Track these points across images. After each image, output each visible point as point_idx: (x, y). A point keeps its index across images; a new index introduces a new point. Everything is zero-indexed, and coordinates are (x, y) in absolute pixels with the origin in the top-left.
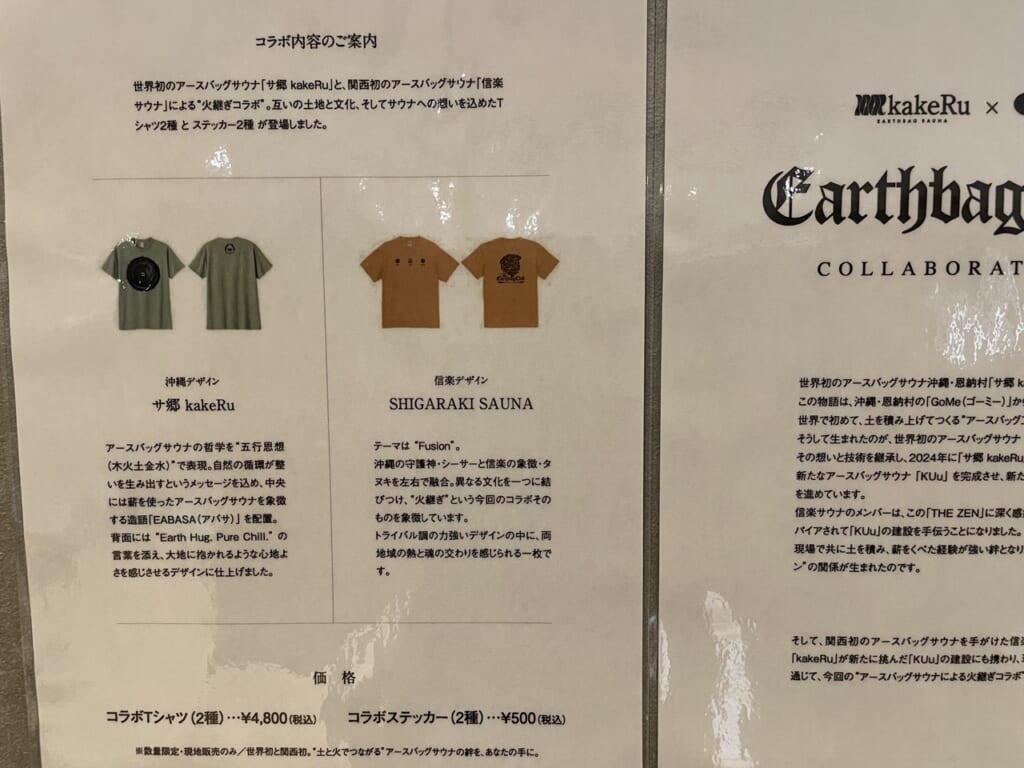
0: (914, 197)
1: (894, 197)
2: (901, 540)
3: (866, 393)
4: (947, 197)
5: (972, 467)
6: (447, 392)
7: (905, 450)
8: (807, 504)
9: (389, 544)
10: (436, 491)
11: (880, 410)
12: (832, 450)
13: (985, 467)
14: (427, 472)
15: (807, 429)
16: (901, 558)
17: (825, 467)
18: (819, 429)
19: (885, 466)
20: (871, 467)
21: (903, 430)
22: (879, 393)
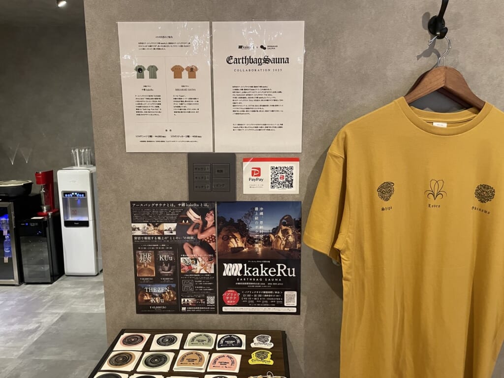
0: (247, 60)
1: (244, 60)
2: (247, 110)
3: (242, 88)
4: (251, 60)
5: (257, 99)
6: (184, 88)
7: (247, 97)
8: (234, 105)
9: (176, 111)
10: (182, 103)
11: (244, 91)
12: (237, 97)
13: (258, 99)
14: (181, 100)
15: (234, 94)
16: (247, 112)
17: (236, 99)
18: (235, 94)
19: (245, 99)
20: (243, 99)
21: (247, 94)
22: (243, 88)
